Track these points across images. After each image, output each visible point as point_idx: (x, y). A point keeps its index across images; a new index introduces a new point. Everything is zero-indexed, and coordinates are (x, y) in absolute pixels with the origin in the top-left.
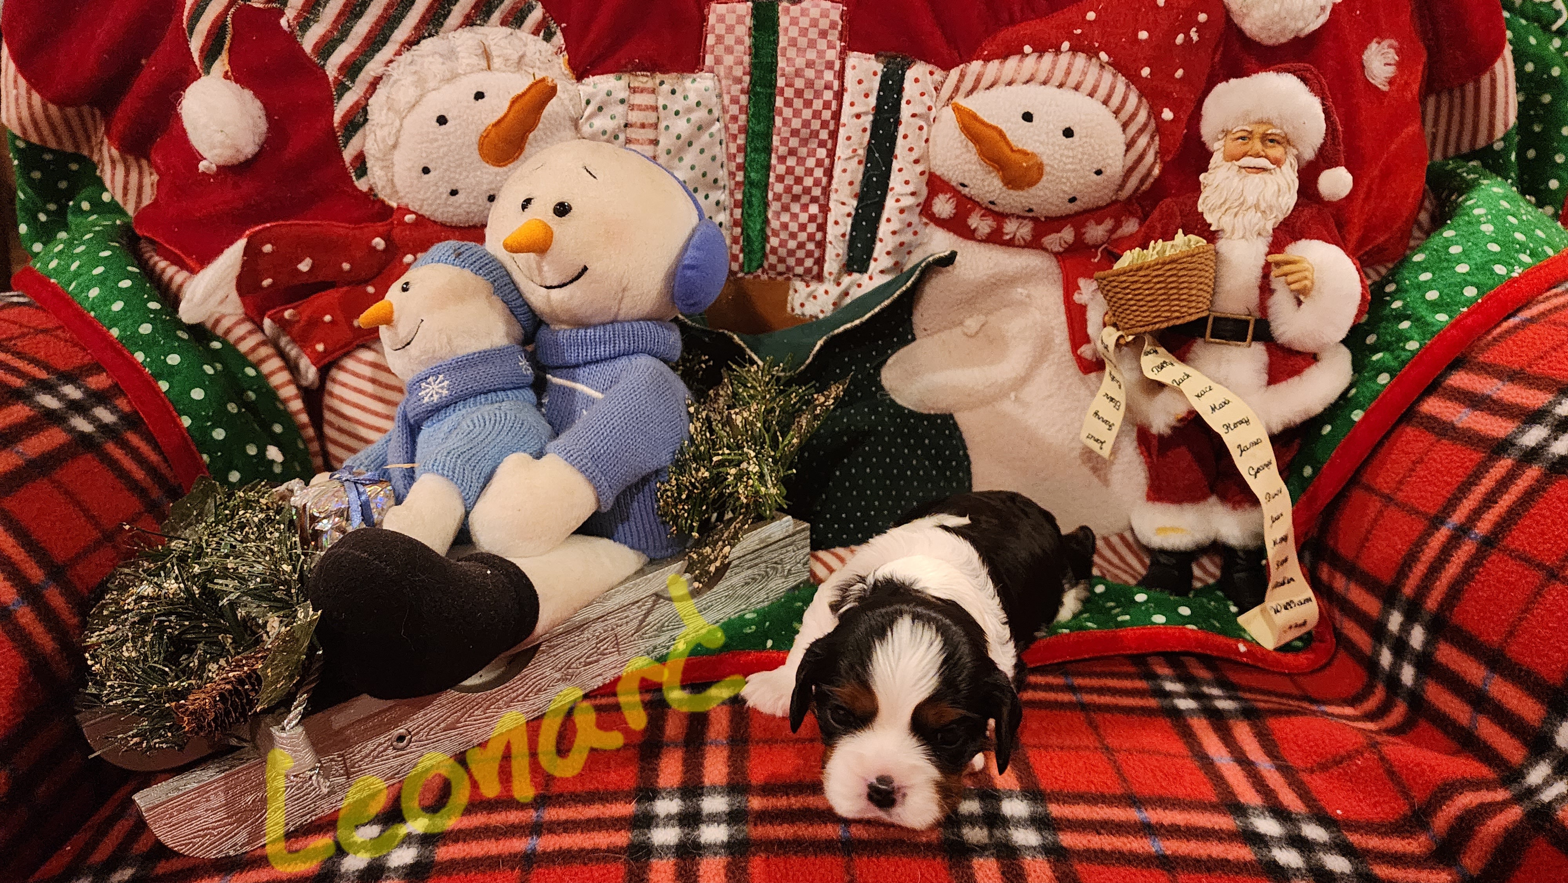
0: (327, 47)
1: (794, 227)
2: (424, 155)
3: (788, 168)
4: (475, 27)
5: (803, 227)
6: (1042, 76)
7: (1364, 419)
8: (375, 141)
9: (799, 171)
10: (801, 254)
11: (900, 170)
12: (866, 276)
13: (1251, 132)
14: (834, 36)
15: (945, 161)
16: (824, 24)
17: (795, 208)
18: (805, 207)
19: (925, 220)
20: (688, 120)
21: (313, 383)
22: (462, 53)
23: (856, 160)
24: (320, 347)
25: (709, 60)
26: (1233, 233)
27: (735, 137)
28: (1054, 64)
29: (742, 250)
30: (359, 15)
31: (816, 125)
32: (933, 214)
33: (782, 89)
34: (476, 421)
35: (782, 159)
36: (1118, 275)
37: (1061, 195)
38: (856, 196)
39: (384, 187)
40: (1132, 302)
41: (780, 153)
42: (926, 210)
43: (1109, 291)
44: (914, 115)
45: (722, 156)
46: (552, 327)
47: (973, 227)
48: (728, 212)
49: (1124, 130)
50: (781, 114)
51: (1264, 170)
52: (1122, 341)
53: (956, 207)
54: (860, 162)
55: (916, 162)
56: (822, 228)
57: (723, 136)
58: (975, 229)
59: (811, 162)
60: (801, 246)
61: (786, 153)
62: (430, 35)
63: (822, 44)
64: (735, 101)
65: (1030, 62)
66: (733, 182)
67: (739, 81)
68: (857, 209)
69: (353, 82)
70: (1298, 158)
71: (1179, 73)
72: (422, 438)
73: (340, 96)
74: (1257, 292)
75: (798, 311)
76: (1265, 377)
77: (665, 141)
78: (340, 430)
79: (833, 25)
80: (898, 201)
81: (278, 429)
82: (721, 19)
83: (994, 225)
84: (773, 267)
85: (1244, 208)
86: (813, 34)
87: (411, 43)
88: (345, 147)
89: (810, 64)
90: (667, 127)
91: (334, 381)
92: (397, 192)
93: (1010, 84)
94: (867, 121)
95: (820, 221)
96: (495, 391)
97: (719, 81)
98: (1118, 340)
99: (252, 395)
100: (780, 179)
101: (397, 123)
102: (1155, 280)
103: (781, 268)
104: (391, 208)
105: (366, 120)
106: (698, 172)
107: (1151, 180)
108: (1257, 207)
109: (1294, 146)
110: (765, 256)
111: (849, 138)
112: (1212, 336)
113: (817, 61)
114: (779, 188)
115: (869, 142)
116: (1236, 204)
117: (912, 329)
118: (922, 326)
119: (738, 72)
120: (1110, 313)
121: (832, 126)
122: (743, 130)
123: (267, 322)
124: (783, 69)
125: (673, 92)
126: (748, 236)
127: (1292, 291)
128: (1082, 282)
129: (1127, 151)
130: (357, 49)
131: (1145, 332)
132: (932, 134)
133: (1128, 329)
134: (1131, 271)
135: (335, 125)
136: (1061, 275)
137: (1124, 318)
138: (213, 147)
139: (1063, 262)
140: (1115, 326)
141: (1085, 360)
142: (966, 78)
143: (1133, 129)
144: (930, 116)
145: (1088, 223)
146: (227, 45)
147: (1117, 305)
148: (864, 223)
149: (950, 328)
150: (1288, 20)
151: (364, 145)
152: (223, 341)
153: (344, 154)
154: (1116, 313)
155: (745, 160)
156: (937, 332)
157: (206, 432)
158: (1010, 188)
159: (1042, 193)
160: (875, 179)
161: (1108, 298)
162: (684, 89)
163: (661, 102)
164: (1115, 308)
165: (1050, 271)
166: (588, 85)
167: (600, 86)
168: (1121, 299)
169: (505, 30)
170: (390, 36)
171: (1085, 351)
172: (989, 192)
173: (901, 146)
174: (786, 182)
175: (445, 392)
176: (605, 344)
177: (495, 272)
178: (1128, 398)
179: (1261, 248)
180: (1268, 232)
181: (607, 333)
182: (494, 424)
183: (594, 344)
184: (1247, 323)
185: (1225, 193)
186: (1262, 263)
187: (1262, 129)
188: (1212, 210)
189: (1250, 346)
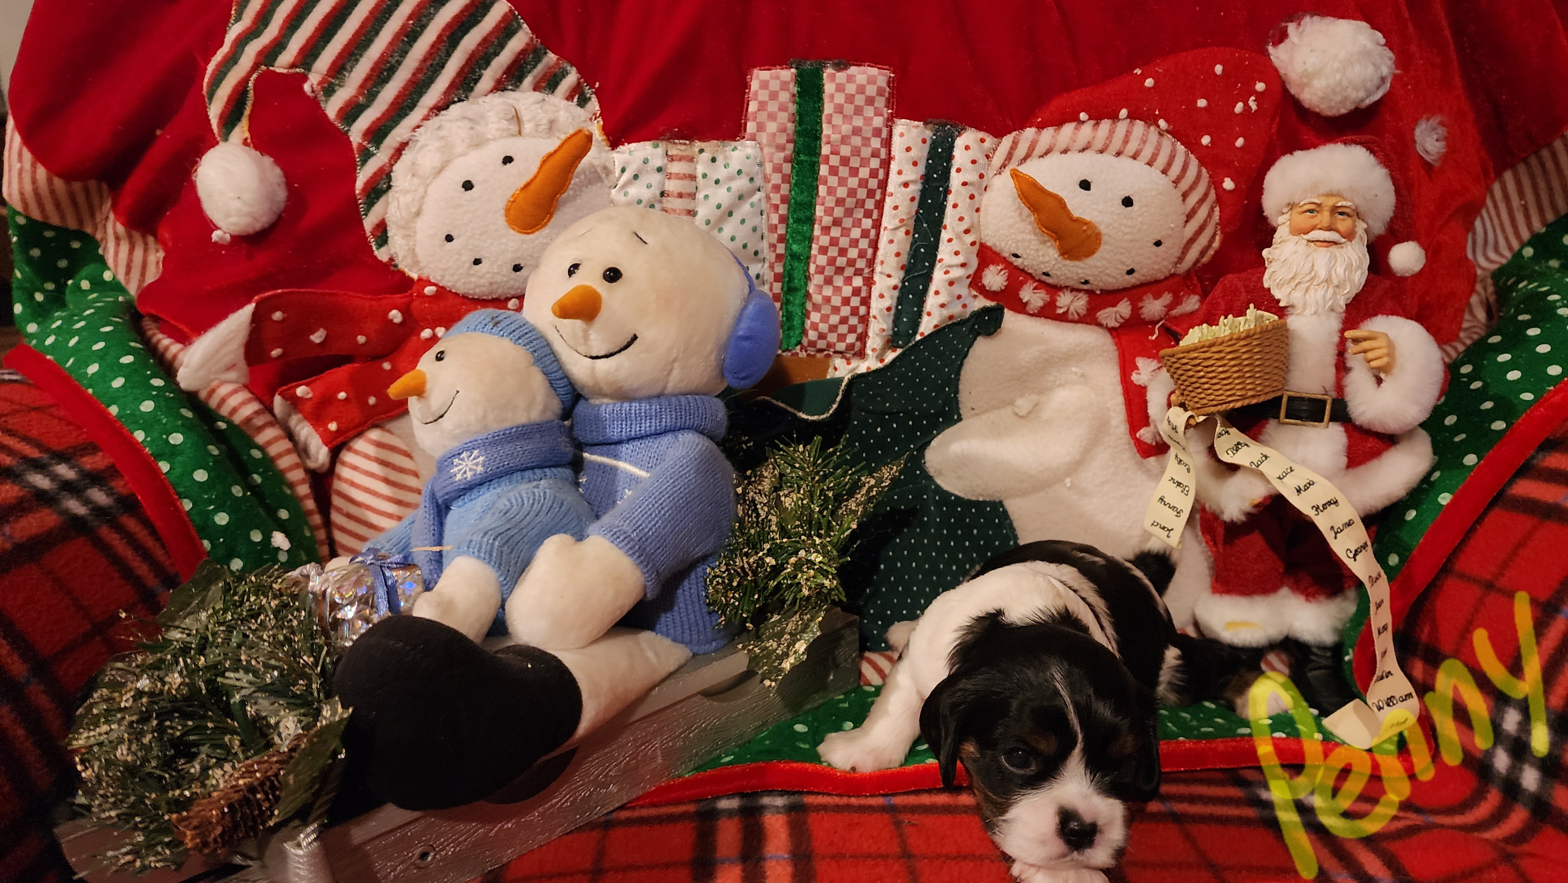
0: (351, 112)
1: (836, 301)
2: (447, 221)
3: (832, 239)
4: (507, 93)
6: (1099, 144)
7: (1453, 502)
8: (398, 208)
9: (844, 242)
10: (843, 329)
11: (950, 240)
13: (1319, 205)
14: (880, 102)
15: (998, 231)
16: (871, 91)
17: (839, 281)
18: (848, 281)
19: (974, 292)
20: (729, 189)
21: (323, 465)
22: (492, 117)
23: (903, 230)
24: (333, 426)
25: (751, 127)
26: (1304, 308)
27: (776, 208)
28: (1112, 132)
30: (386, 80)
31: (862, 193)
32: (984, 286)
33: (827, 157)
34: (514, 501)
35: (826, 230)
36: (1188, 352)
37: (1120, 266)
38: (902, 268)
39: (404, 257)
40: (1204, 380)
41: (823, 224)
42: (976, 283)
43: (1178, 368)
44: (965, 184)
45: (762, 228)
47: (1024, 301)
49: (1184, 200)
50: (825, 183)
51: (1335, 243)
52: (1192, 422)
53: (1008, 279)
54: (907, 233)
55: (967, 232)
56: (866, 302)
57: (764, 206)
58: (1026, 303)
59: (856, 233)
60: (844, 320)
61: (829, 224)
62: (460, 100)
63: (869, 111)
64: (777, 169)
65: (1087, 130)
66: (773, 255)
67: (782, 148)
68: (903, 282)
69: (378, 148)
70: (1367, 231)
71: (1240, 142)
73: (364, 162)
74: (1333, 370)
76: (1344, 460)
77: (704, 211)
78: (349, 516)
79: (880, 92)
81: (284, 514)
82: (764, 85)
83: (1047, 298)
84: (812, 344)
85: (1315, 283)
86: (860, 100)
87: (440, 108)
88: (366, 215)
89: (856, 131)
90: (706, 197)
91: (344, 463)
92: (418, 262)
93: (1065, 151)
94: (915, 189)
95: (864, 294)
96: (532, 468)
97: (762, 149)
98: (1188, 420)
99: (257, 478)
100: (823, 250)
101: (422, 189)
102: (1229, 357)
103: (821, 344)
104: (412, 280)
105: (389, 187)
106: (739, 243)
107: (1211, 252)
109: (1363, 220)
110: (804, 332)
111: (896, 208)
112: (1287, 417)
113: (864, 128)
114: (821, 260)
115: (917, 212)
116: (1307, 278)
117: (958, 409)
118: (970, 405)
119: (782, 139)
120: (1177, 393)
121: (878, 196)
122: (784, 200)
123: (277, 401)
124: (828, 136)
125: (714, 160)
126: (788, 311)
127: (1373, 368)
128: (1140, 362)
129: (1187, 222)
130: (383, 115)
131: (1219, 412)
132: (983, 203)
133: (1198, 408)
134: (1203, 347)
135: (357, 192)
136: (1117, 353)
137: (1194, 397)
138: (228, 215)
139: (1119, 339)
140: (1182, 405)
141: (1145, 443)
142: (1019, 145)
143: (1193, 199)
144: (982, 184)
145: (1145, 298)
146: (247, 112)
147: (1187, 383)
148: (911, 296)
149: (999, 408)
150: (1349, 90)
151: (386, 213)
152: (229, 422)
153: (364, 222)
154: (1186, 393)
155: (787, 232)
156: (984, 412)
157: (208, 517)
158: (1065, 259)
159: (1099, 264)
160: (922, 250)
161: (1176, 376)
162: (726, 158)
163: (700, 170)
164: (1183, 387)
165: (1105, 348)
166: (623, 153)
167: (635, 154)
168: (1192, 377)
169: (538, 95)
170: (418, 101)
171: (1145, 434)
172: (1044, 263)
173: (951, 215)
174: (829, 254)
175: (480, 469)
176: (650, 419)
177: (535, 342)
178: (1198, 483)
179: (1334, 324)
180: (1341, 308)
181: (654, 407)
182: (533, 504)
183: (639, 419)
184: (1324, 402)
185: (1295, 267)
186: (1336, 339)
187: (1331, 201)
188: (1280, 285)
189: (1327, 426)
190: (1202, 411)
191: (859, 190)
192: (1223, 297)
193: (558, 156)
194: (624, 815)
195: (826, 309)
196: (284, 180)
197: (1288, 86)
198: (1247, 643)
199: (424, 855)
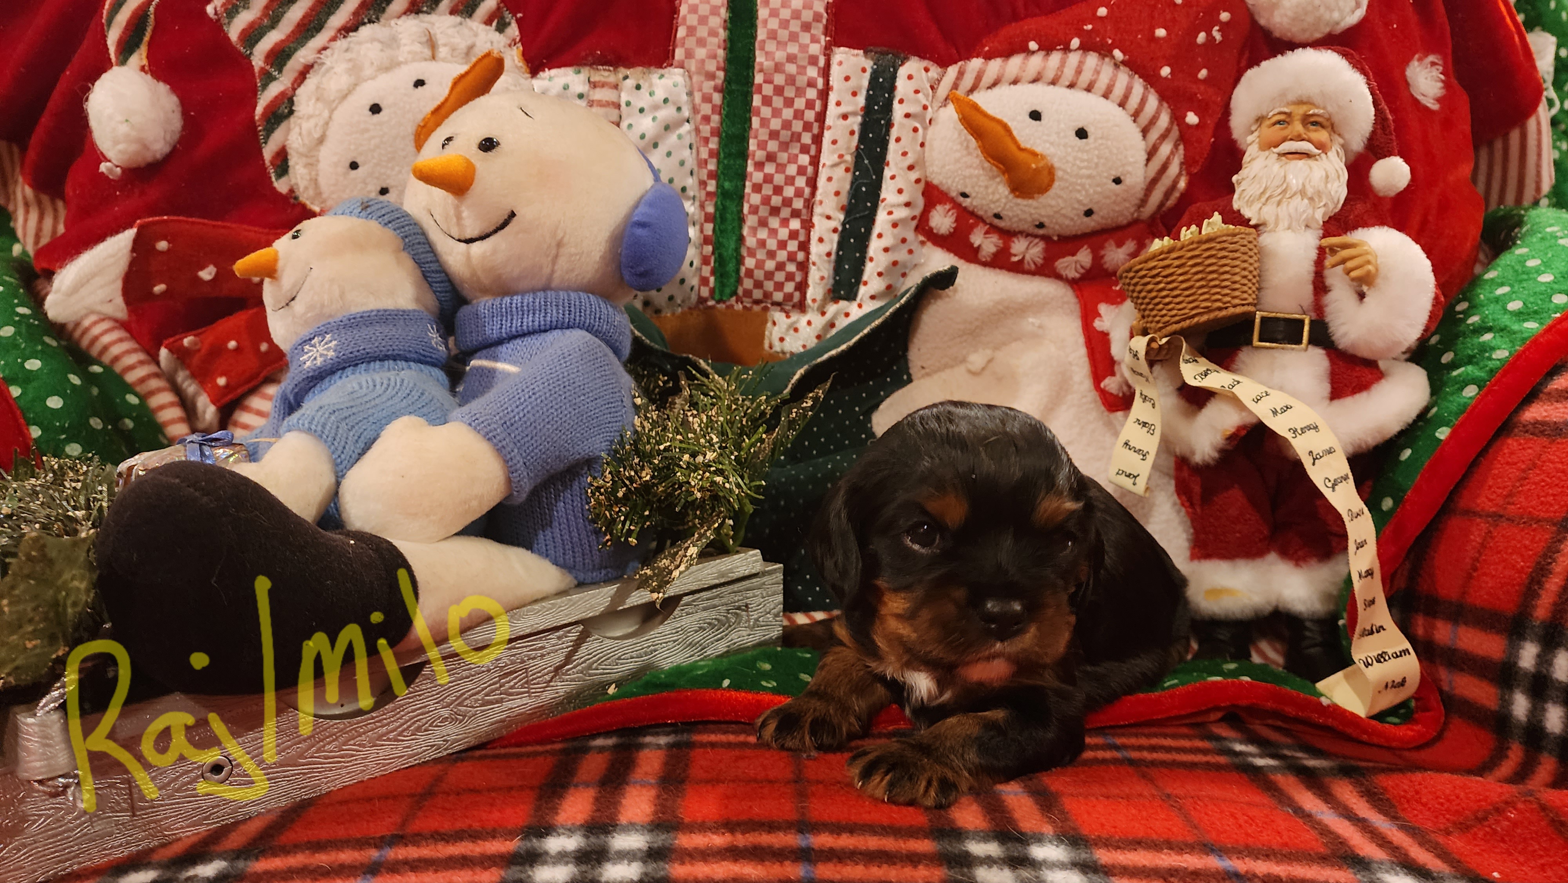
0: (254, 34)
1: (772, 244)
2: (352, 147)
3: (766, 176)
4: (421, 15)
5: (782, 245)
6: (1050, 75)
8: (300, 134)
9: (779, 179)
10: (780, 276)
11: (893, 178)
12: (854, 305)
13: (1289, 115)
14: (818, 29)
16: (807, 16)
17: (774, 222)
18: (785, 222)
19: (921, 238)
20: (654, 119)
22: (404, 39)
23: (843, 167)
24: (222, 381)
25: (679, 53)
27: (706, 140)
28: (1063, 63)
29: (713, 273)
31: (797, 126)
32: (931, 229)
33: (760, 87)
35: (759, 166)
36: (1146, 262)
37: (1076, 206)
38: (843, 208)
39: (306, 188)
40: (1164, 293)
41: (757, 159)
42: (922, 226)
43: (1136, 284)
44: (907, 116)
45: (691, 163)
46: (473, 300)
47: (976, 245)
48: (698, 227)
49: (1144, 136)
50: (758, 114)
51: (1308, 155)
53: (956, 221)
54: (847, 170)
55: (911, 168)
56: (804, 247)
57: (693, 138)
58: (978, 250)
59: (792, 170)
60: (780, 267)
61: (764, 159)
62: (371, 21)
63: (805, 38)
64: (707, 99)
65: (1036, 62)
66: (703, 193)
67: (711, 76)
68: (844, 224)
69: (280, 71)
71: (1203, 73)
73: (265, 86)
75: (777, 347)
76: (1328, 389)
79: (817, 17)
82: (693, 10)
83: (1000, 243)
84: (748, 293)
85: (1287, 196)
86: (795, 26)
87: (348, 29)
88: (266, 143)
89: (791, 59)
90: (630, 126)
91: (236, 423)
92: (320, 194)
93: (1015, 82)
94: (855, 122)
95: (802, 238)
97: (690, 77)
98: (1148, 344)
99: (129, 423)
100: (757, 188)
101: (326, 114)
103: (758, 294)
105: (291, 112)
107: (1177, 194)
108: (1303, 193)
109: (1340, 133)
110: (739, 281)
111: (834, 142)
112: (1261, 340)
113: (800, 56)
114: (755, 199)
115: (857, 148)
116: (1278, 193)
117: (908, 368)
118: (920, 364)
119: (711, 66)
120: (1139, 317)
121: (816, 130)
122: (715, 132)
123: (164, 352)
124: (761, 64)
125: (638, 87)
126: (720, 255)
127: (1353, 280)
128: (1103, 308)
129: (1148, 159)
130: (289, 36)
131: (1181, 331)
132: (928, 137)
133: (1161, 329)
135: (257, 118)
136: (1078, 306)
137: (1154, 317)
138: (116, 143)
139: (1080, 290)
140: (1144, 332)
141: (1111, 394)
142: (965, 76)
143: (1154, 135)
144: (926, 117)
145: (1107, 245)
146: (147, 38)
147: (1146, 302)
148: (852, 240)
149: (952, 367)
151: (287, 140)
152: (107, 367)
153: (264, 150)
154: (1147, 313)
155: (718, 167)
156: (935, 372)
158: (1018, 197)
159: (1053, 203)
160: (864, 189)
162: (651, 85)
163: (624, 98)
164: (1142, 310)
165: (1066, 299)
166: (543, 79)
167: (554, 78)
168: (1150, 291)
169: (454, 19)
170: (325, 22)
171: (1111, 383)
172: (994, 202)
173: (893, 151)
174: (764, 192)
175: (331, 356)
176: (533, 313)
177: (407, 228)
179: (1312, 234)
183: (520, 313)
186: (1315, 249)
187: (1301, 110)
188: (1250, 203)
189: (1306, 350)
190: (1164, 331)
191: (794, 122)
193: (469, 78)
195: (761, 255)
196: (180, 109)
197: (1254, 14)
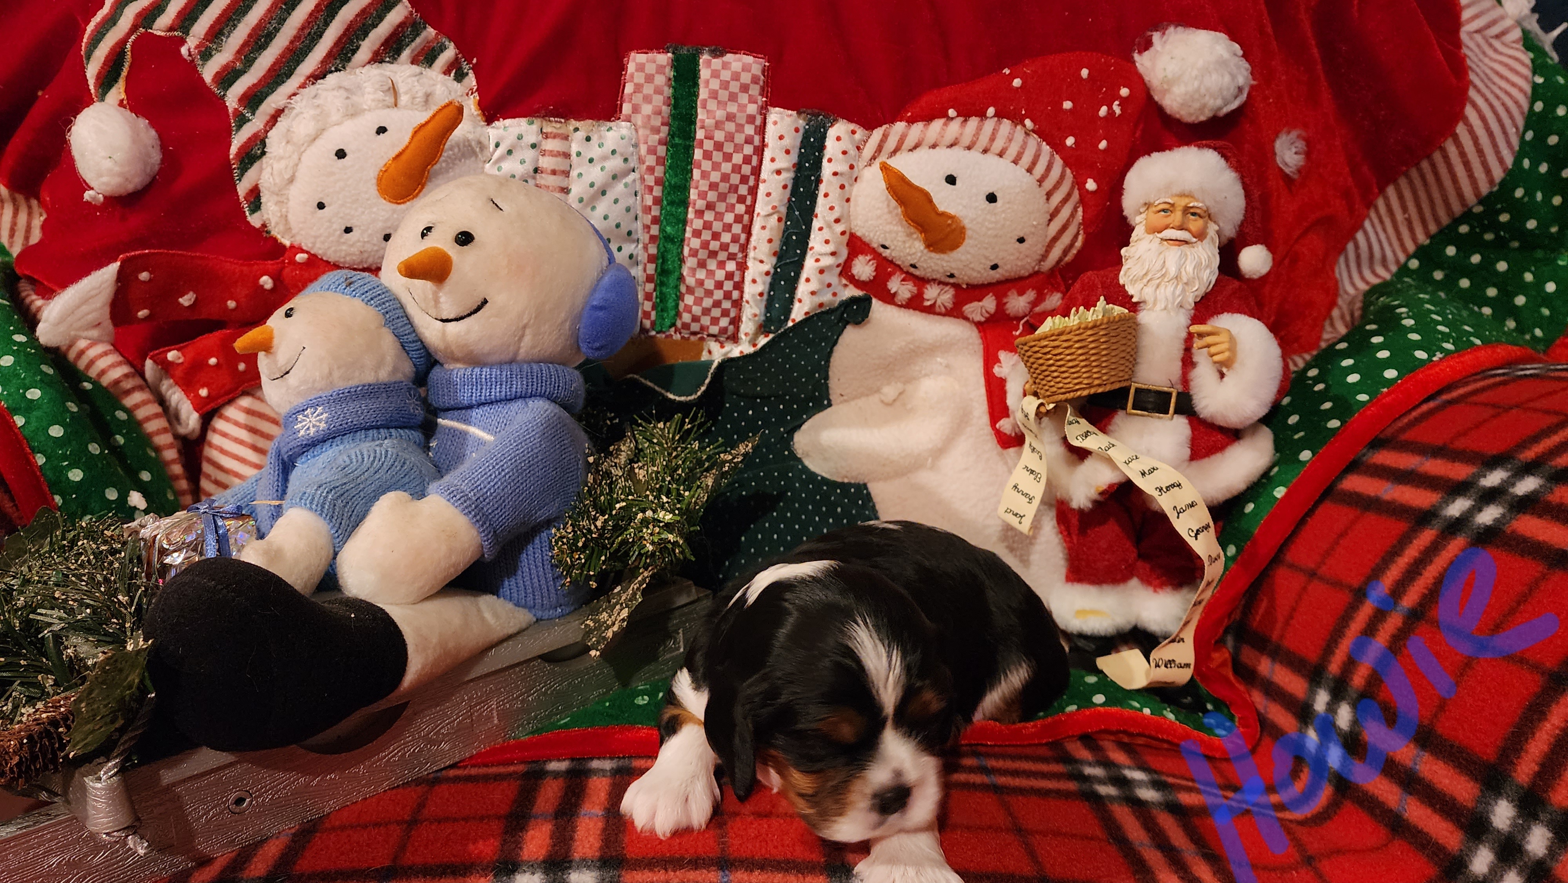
0: (228, 77)
1: (709, 284)
2: (319, 188)
3: (705, 222)
4: (384, 64)
6: (966, 140)
7: (1287, 495)
8: (272, 174)
9: (717, 226)
10: (716, 312)
11: (821, 229)
13: (1172, 205)
14: (755, 90)
15: (867, 221)
16: (746, 78)
17: (712, 265)
18: (721, 265)
19: (844, 281)
20: (602, 169)
21: (193, 430)
22: (368, 88)
23: (776, 217)
24: (204, 392)
25: (626, 108)
26: (1155, 304)
27: (650, 189)
28: (979, 129)
29: (654, 307)
30: (263, 47)
31: (735, 179)
32: (853, 276)
33: (701, 142)
34: (354, 457)
35: (700, 213)
36: (1039, 340)
37: (983, 261)
38: (775, 254)
39: (277, 224)
40: (1053, 368)
41: (697, 207)
42: (846, 271)
43: (1029, 357)
44: (835, 174)
45: (636, 208)
46: (446, 366)
47: (892, 292)
48: (640, 267)
49: (1048, 199)
50: (699, 167)
51: (1186, 242)
52: (1043, 409)
53: (876, 270)
54: (780, 220)
55: (837, 221)
56: (739, 286)
57: (638, 187)
58: (895, 294)
59: (729, 218)
60: (717, 304)
61: (704, 208)
62: (337, 70)
63: (744, 98)
64: (652, 151)
65: (955, 127)
66: (647, 237)
67: (656, 131)
68: (775, 268)
69: (253, 114)
70: (1219, 233)
71: (1103, 145)
72: (295, 476)
73: (239, 127)
74: (1179, 364)
76: (1188, 452)
77: (577, 189)
78: (216, 481)
79: (755, 80)
80: (817, 260)
81: (146, 476)
82: (641, 68)
83: (915, 290)
84: (686, 326)
85: (1166, 279)
86: (734, 87)
87: (317, 76)
88: (240, 180)
89: (730, 117)
90: (580, 175)
91: (215, 430)
92: (290, 229)
93: (934, 146)
94: (787, 177)
95: (737, 278)
96: (378, 428)
97: (636, 131)
98: (1038, 408)
99: (120, 439)
100: (697, 234)
101: (295, 157)
102: (1076, 346)
103: (695, 327)
104: (284, 246)
105: (264, 153)
106: (612, 222)
107: (1074, 251)
109: (1215, 221)
110: (678, 314)
111: (768, 195)
112: (1134, 408)
113: (738, 115)
114: (695, 243)
115: (789, 200)
116: (1159, 275)
117: (828, 394)
118: (839, 392)
119: (657, 122)
120: (1031, 381)
121: (751, 182)
122: (659, 182)
123: (148, 365)
124: (703, 121)
125: (588, 139)
126: (661, 293)
127: (1215, 363)
128: (1003, 355)
129: (1050, 220)
130: (260, 81)
131: (1066, 400)
132: (854, 194)
133: (1049, 396)
134: (1052, 335)
135: (231, 157)
136: (982, 346)
137: (1044, 385)
138: (100, 175)
139: (985, 333)
140: (1036, 394)
141: (1005, 434)
142: (889, 138)
143: (1057, 197)
144: (852, 175)
145: (1009, 293)
146: (124, 73)
147: (1038, 371)
148: (782, 283)
149: (867, 395)
150: (1207, 98)
151: (259, 179)
152: (96, 383)
153: (238, 187)
154: (1037, 381)
155: (661, 213)
156: (854, 399)
157: (61, 472)
158: (932, 251)
159: (963, 258)
160: (794, 238)
161: (1029, 364)
162: (600, 137)
163: (574, 148)
164: (1035, 375)
165: (971, 341)
166: (498, 128)
167: (510, 129)
168: (1042, 365)
169: (416, 69)
170: (295, 68)
171: (1005, 425)
172: (911, 255)
173: (821, 206)
174: (703, 237)
175: (323, 425)
176: (501, 385)
177: (387, 304)
178: (1050, 471)
179: (1182, 319)
180: (1190, 305)
181: (504, 373)
182: (374, 461)
183: (489, 384)
184: (1169, 394)
185: (1147, 264)
186: (1184, 335)
187: (1183, 202)
188: (1133, 282)
189: (1172, 418)
190: (1052, 399)
191: (733, 175)
192: (1081, 292)
193: (429, 128)
194: (452, 773)
195: (700, 292)
196: (159, 143)
197: (1152, 93)
198: (1096, 631)
199: (239, 801)
